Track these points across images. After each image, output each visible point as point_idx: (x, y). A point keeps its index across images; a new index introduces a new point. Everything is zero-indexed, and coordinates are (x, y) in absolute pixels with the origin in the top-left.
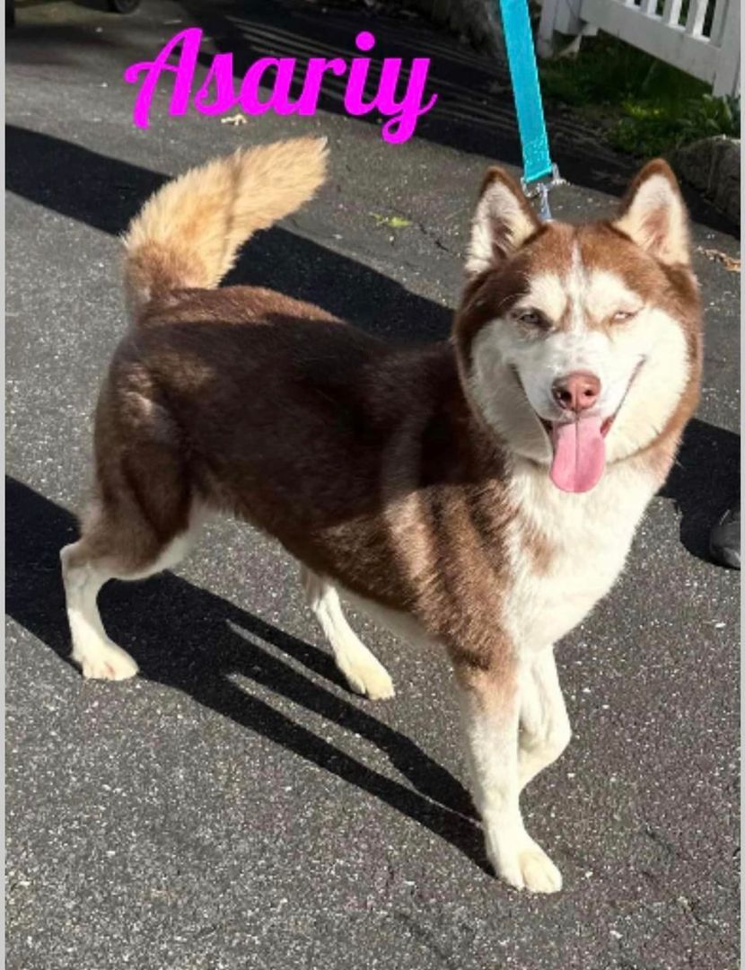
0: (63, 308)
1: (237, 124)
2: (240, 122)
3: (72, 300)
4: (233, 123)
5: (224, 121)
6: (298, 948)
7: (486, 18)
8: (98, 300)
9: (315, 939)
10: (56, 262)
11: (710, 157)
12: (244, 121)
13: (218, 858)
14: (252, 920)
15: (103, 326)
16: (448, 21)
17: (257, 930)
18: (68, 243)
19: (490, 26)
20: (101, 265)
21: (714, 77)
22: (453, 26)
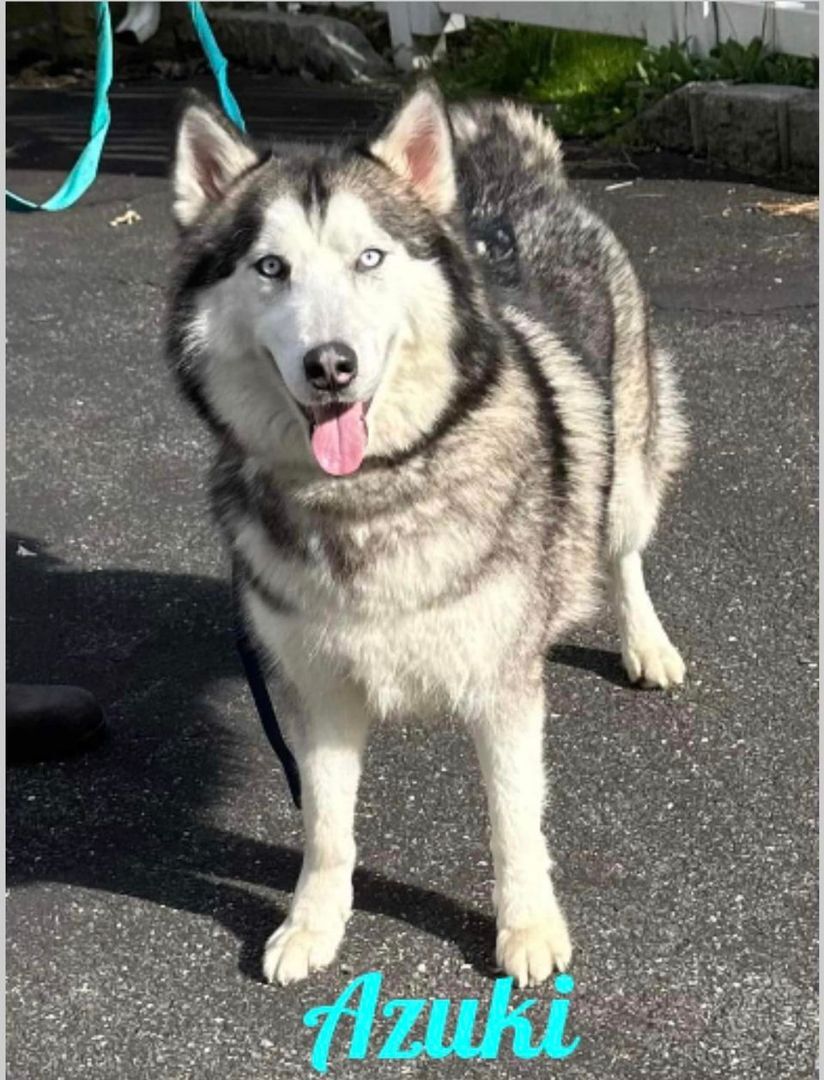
0: (73, 456)
1: (130, 222)
2: (133, 219)
3: (76, 445)
4: (125, 222)
5: (114, 223)
6: (784, 930)
7: (325, 42)
8: (105, 436)
9: (797, 917)
10: (26, 414)
11: (686, 112)
12: (138, 217)
13: (645, 885)
14: (719, 923)
15: (133, 459)
16: (274, 59)
17: (733, 929)
18: (24, 392)
19: (335, 49)
20: (80, 403)
21: (644, 31)
22: (284, 63)
